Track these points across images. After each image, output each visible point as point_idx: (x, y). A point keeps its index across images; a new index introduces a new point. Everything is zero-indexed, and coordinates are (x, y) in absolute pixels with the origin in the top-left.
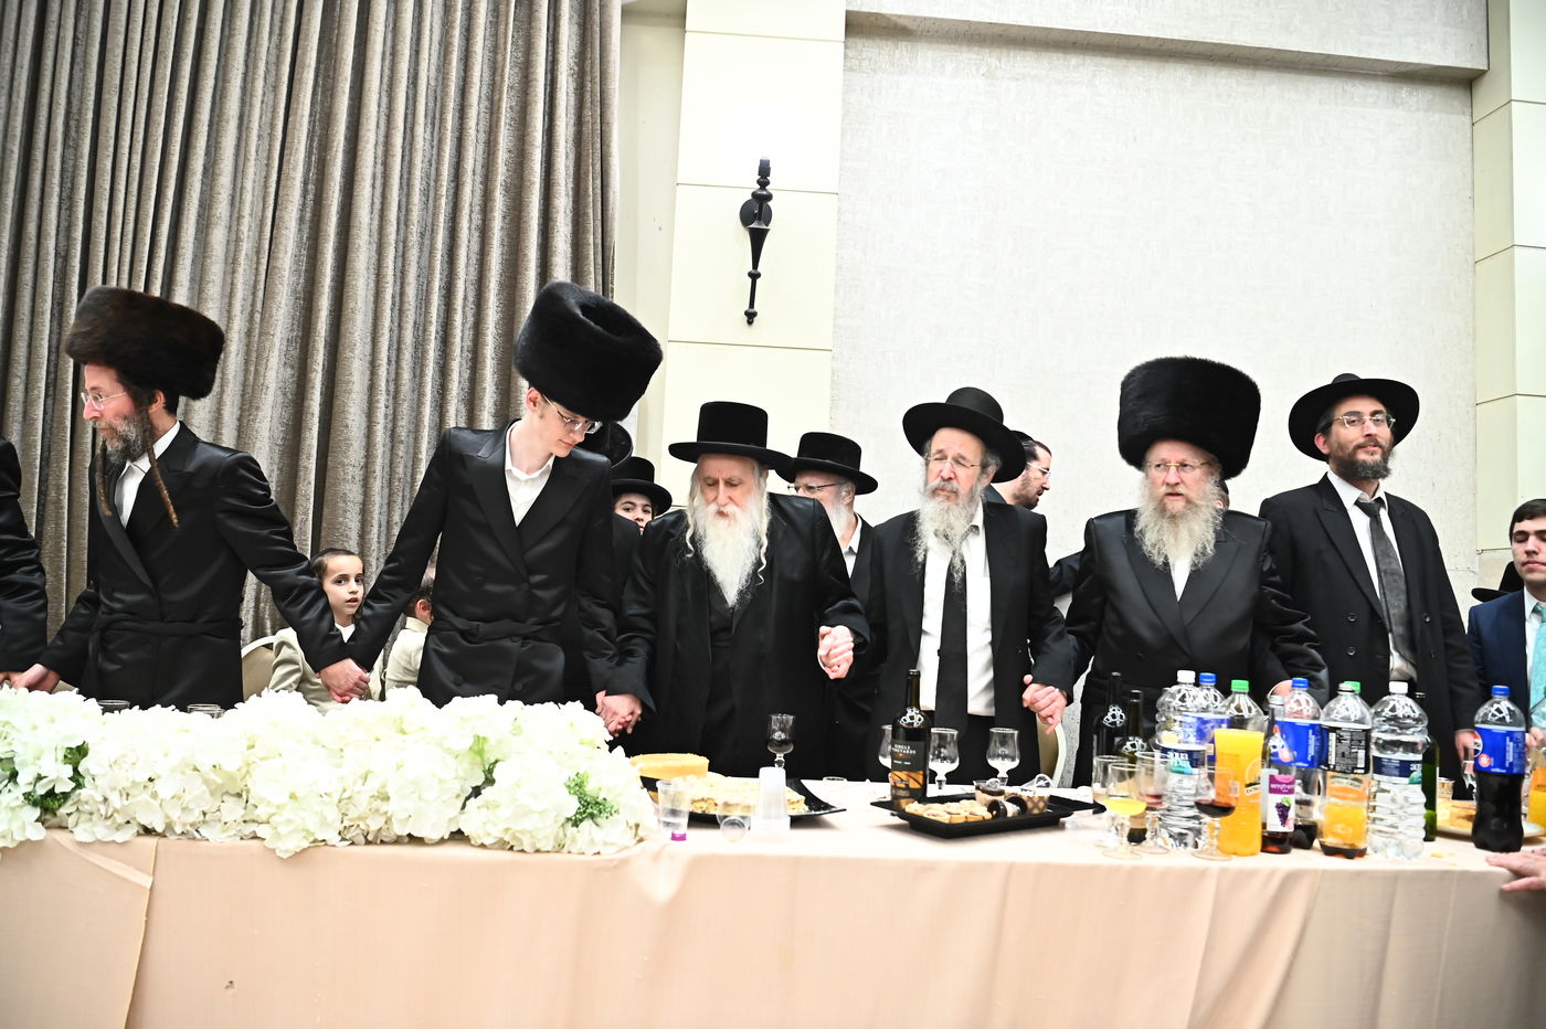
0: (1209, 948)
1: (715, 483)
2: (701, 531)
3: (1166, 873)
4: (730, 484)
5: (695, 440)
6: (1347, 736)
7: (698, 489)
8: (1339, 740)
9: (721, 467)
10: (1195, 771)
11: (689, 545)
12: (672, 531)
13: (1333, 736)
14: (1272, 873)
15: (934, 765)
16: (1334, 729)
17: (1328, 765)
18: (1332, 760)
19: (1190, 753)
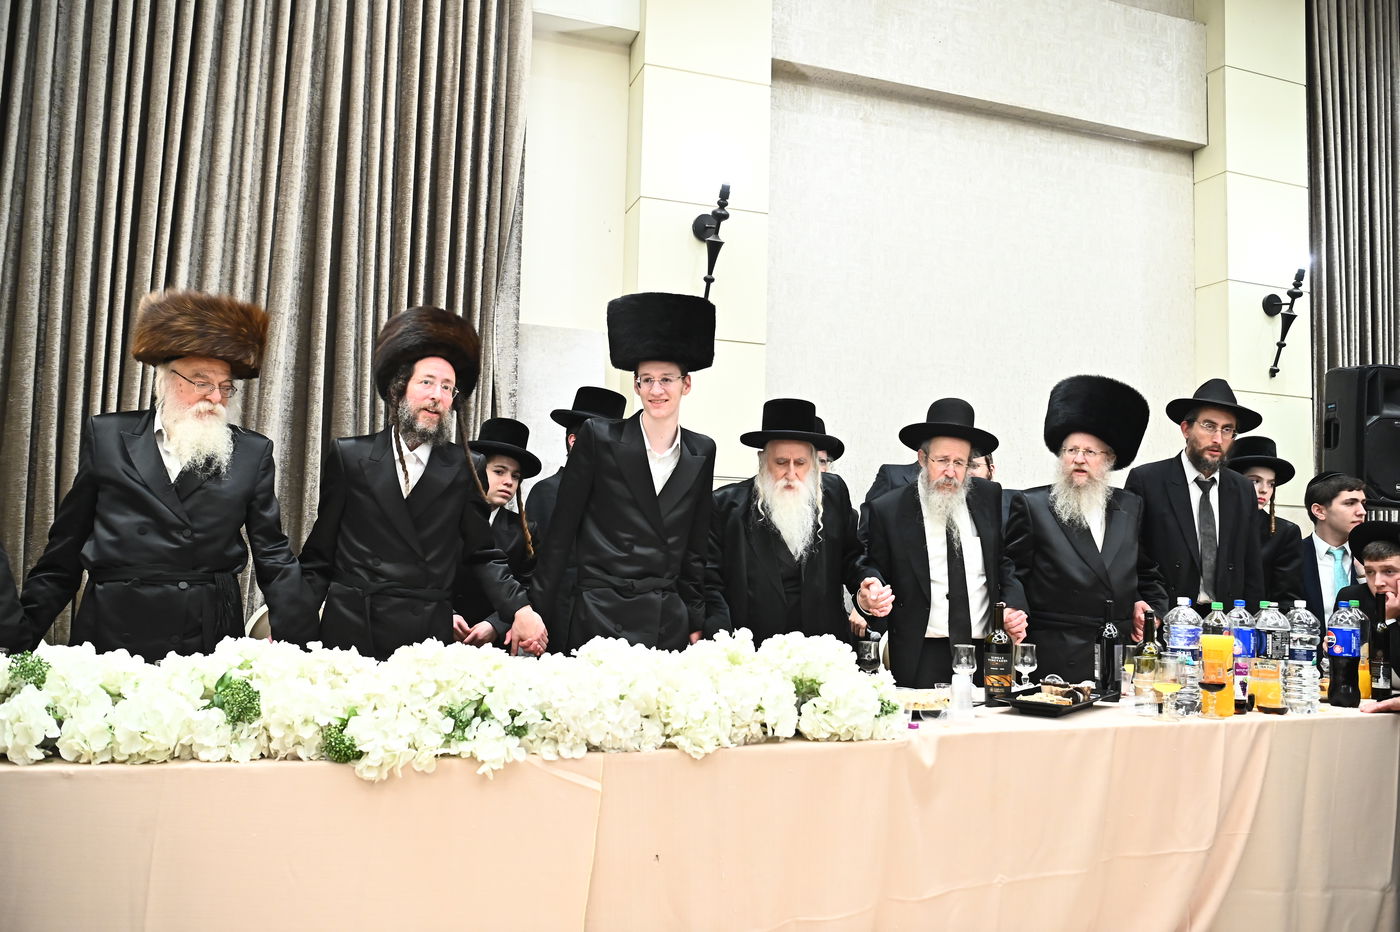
0: (1224, 775)
1: (786, 462)
2: (768, 501)
3: (1199, 728)
4: (798, 463)
5: (760, 430)
6: (1279, 636)
7: (766, 467)
8: (1274, 638)
9: (792, 450)
10: (1196, 663)
11: (761, 511)
12: (735, 501)
13: (1270, 637)
14: (1252, 725)
15: (1020, 668)
16: (1270, 632)
17: (1267, 656)
18: (1270, 651)
19: (1192, 651)
